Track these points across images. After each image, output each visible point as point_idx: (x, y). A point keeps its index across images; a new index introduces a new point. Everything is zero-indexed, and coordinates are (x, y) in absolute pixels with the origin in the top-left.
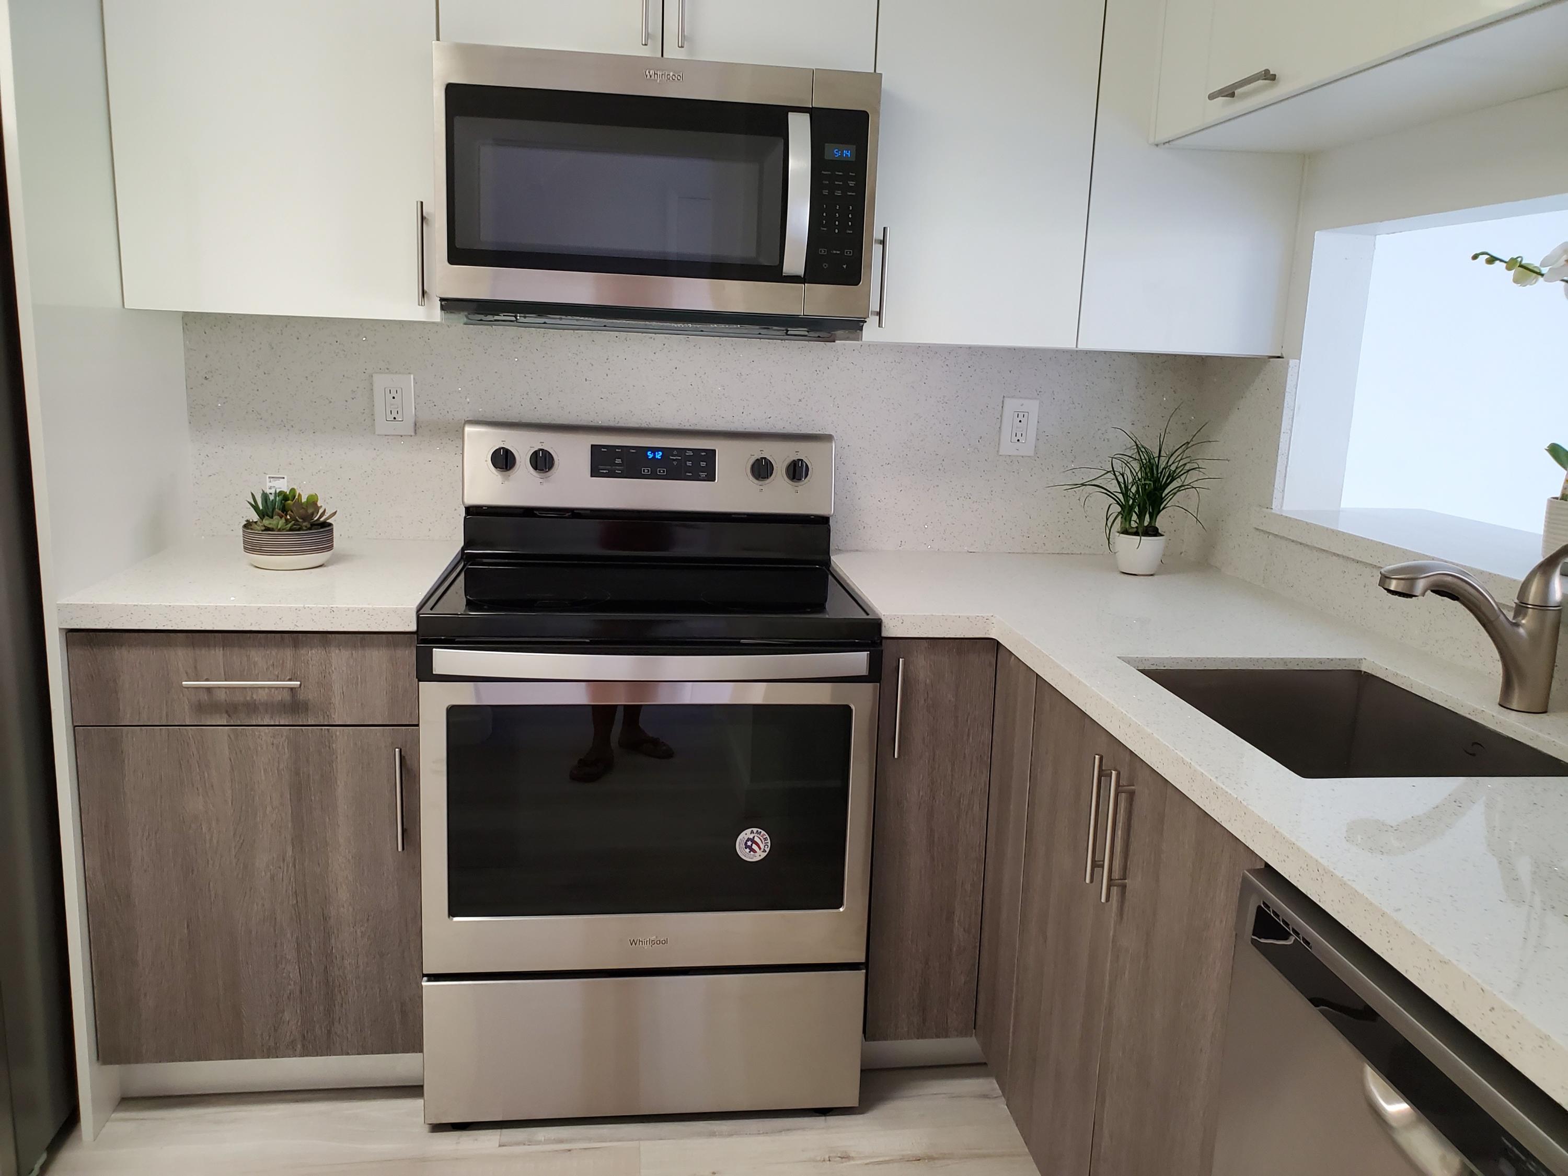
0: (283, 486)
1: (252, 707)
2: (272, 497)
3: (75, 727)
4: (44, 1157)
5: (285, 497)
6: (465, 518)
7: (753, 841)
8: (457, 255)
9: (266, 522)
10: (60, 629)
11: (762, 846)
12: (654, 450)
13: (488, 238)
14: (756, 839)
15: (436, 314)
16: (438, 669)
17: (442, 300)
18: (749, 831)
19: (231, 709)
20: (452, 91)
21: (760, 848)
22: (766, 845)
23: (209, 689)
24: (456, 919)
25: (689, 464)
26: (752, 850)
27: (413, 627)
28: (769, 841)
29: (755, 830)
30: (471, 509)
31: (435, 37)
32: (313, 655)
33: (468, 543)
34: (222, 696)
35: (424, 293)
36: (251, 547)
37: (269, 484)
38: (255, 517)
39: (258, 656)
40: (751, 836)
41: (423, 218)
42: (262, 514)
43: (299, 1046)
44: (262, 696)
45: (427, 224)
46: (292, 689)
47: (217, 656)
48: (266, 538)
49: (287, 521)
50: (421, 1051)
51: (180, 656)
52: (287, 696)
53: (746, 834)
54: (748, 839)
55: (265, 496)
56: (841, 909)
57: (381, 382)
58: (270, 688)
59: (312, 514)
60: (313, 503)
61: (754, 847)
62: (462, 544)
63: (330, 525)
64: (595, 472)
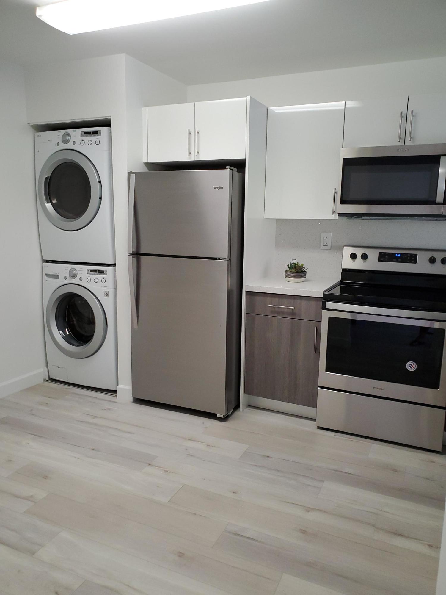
0: (296, 262)
1: (283, 313)
2: (292, 264)
3: (246, 313)
4: (232, 411)
5: (295, 264)
6: (342, 272)
7: (411, 365)
8: (343, 202)
9: (291, 270)
10: (246, 291)
11: (414, 367)
12: (398, 254)
13: (351, 197)
14: (412, 365)
15: (337, 217)
16: (327, 307)
17: (338, 213)
18: (410, 362)
19: (278, 313)
20: (345, 160)
21: (413, 368)
22: (415, 367)
23: (274, 307)
24: (327, 373)
25: (409, 258)
26: (411, 368)
27: (322, 296)
28: (416, 366)
29: (412, 362)
30: (344, 270)
31: (342, 147)
32: (298, 301)
33: (342, 279)
34: (277, 309)
35: (334, 212)
36: (286, 276)
37: (292, 261)
38: (288, 269)
39: (285, 301)
40: (411, 364)
41: (335, 192)
42: (290, 268)
43: (288, 400)
44: (286, 310)
45: (337, 194)
46: (292, 309)
47: (276, 300)
48: (290, 274)
49: (295, 270)
50: (316, 408)
51: (269, 299)
52: (291, 311)
53: (409, 363)
54: (410, 364)
55: (291, 264)
56: (438, 390)
57: (323, 235)
58: (287, 308)
59: (302, 269)
60: (302, 266)
61: (412, 367)
62: (340, 279)
63: (306, 272)
64: (379, 260)
